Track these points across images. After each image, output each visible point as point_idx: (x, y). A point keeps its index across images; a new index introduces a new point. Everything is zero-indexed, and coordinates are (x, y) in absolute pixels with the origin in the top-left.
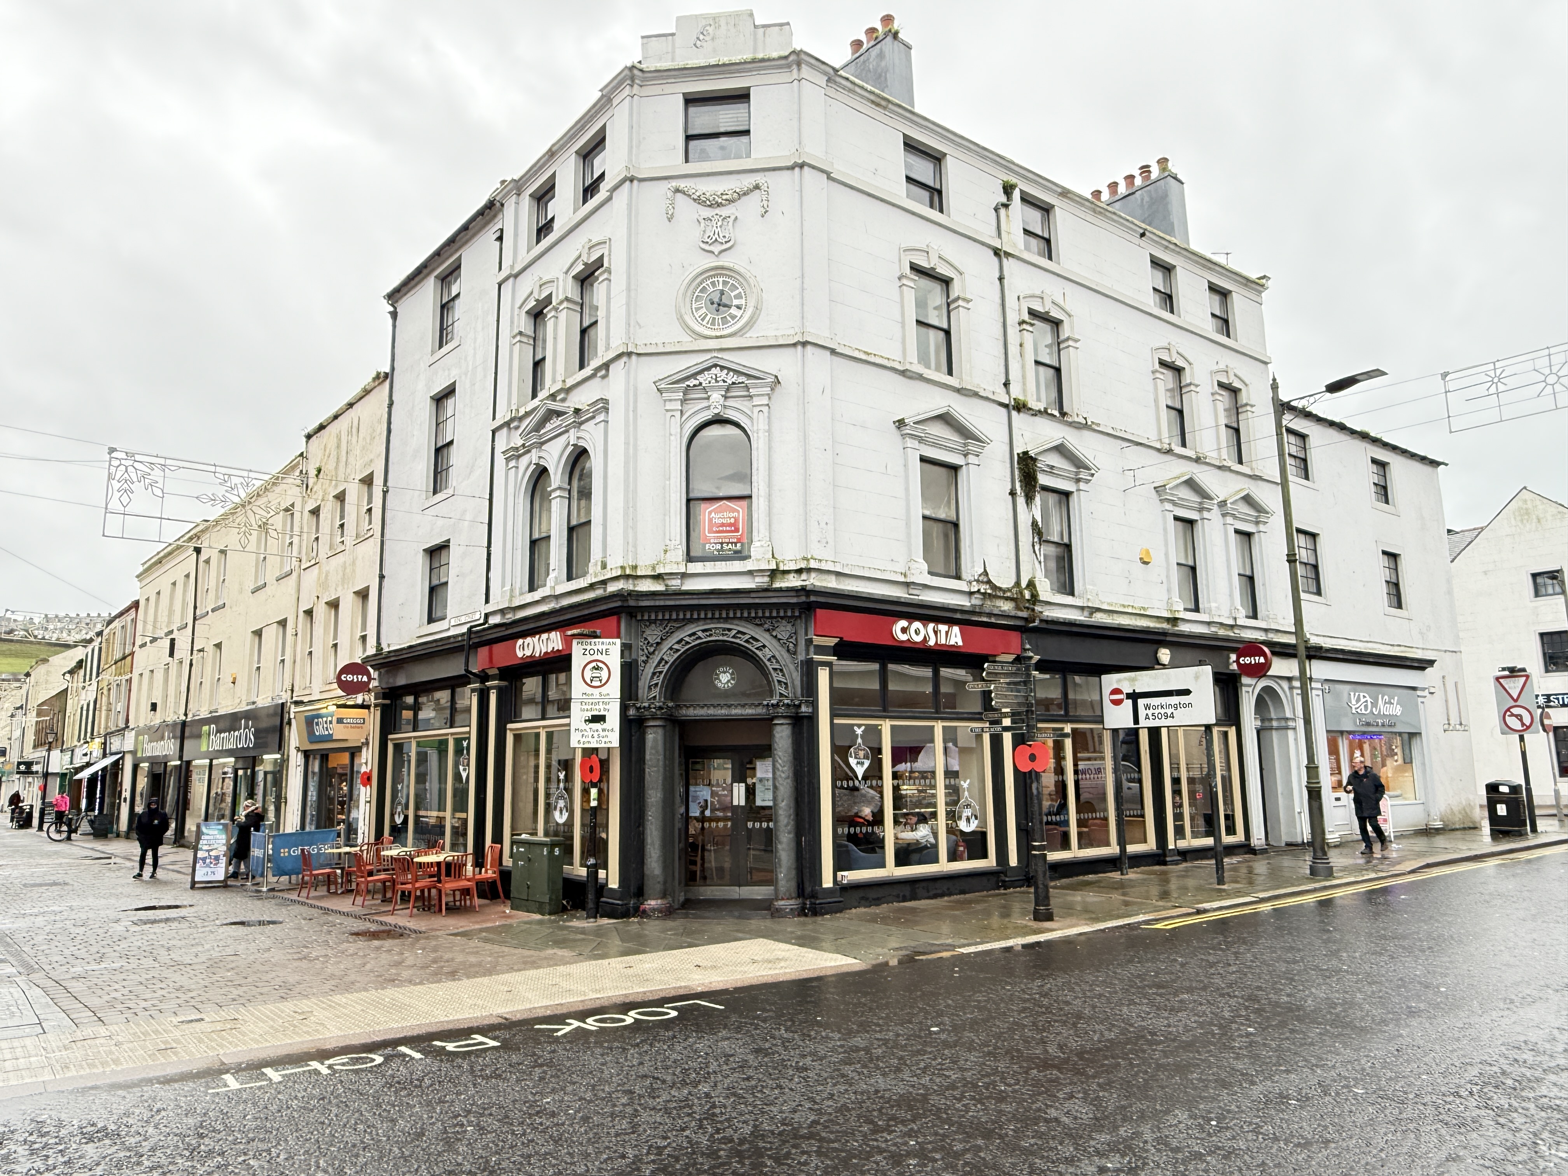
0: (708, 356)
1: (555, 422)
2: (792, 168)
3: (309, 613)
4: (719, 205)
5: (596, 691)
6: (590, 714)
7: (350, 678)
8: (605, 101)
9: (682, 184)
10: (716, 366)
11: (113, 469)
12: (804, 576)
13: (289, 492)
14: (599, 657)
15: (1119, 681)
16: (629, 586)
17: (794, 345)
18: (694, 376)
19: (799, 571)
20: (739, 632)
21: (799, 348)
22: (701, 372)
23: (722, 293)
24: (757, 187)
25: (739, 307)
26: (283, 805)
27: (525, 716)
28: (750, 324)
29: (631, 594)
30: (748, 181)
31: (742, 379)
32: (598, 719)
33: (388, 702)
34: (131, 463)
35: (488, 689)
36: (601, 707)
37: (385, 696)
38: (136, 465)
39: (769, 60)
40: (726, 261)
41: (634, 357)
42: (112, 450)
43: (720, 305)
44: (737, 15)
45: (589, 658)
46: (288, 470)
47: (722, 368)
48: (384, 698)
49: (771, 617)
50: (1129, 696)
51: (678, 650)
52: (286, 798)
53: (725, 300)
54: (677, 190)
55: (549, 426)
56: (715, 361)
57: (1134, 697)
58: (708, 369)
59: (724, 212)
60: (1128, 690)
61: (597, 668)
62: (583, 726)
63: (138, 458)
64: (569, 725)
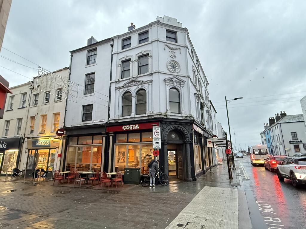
0: (173, 76)
1: (134, 83)
2: (184, 47)
3: (33, 118)
4: (173, 50)
5: (157, 137)
6: (156, 142)
8: (151, 25)
9: (167, 44)
12: (190, 118)
14: (157, 130)
15: (210, 140)
16: (160, 116)
17: (187, 77)
18: (171, 79)
20: (180, 127)
21: (188, 78)
22: (173, 78)
23: (174, 65)
24: (179, 49)
25: (177, 68)
28: (179, 72)
29: (161, 118)
30: (178, 47)
31: (180, 81)
32: (157, 143)
36: (158, 140)
38: (45, 72)
39: (181, 28)
40: (174, 59)
41: (160, 73)
42: (39, 67)
43: (173, 67)
44: (174, 19)
45: (155, 130)
46: (27, 84)
47: (176, 78)
48: (67, 137)
49: (185, 125)
51: (170, 130)
54: (166, 45)
55: (131, 84)
58: (174, 78)
59: (175, 51)
60: (212, 141)
61: (157, 132)
62: (155, 144)
64: (152, 143)
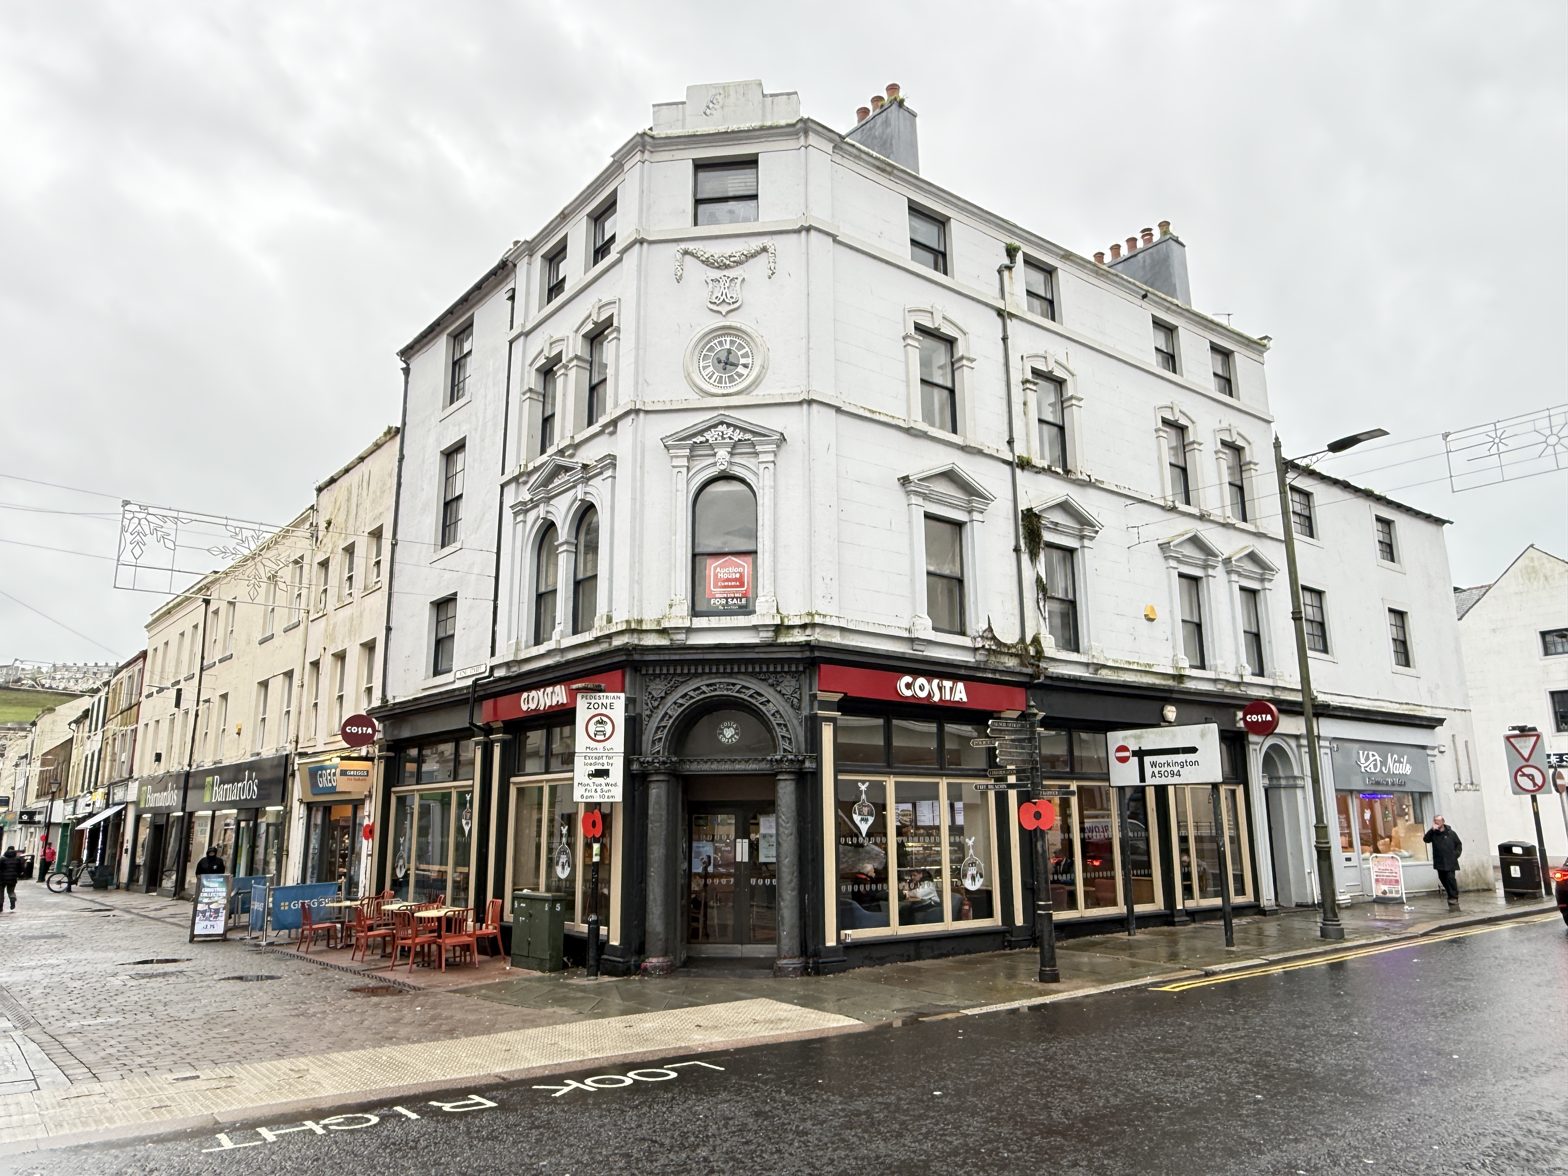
0: (715, 414)
1: (563, 478)
2: (798, 231)
3: (316, 664)
4: (727, 267)
5: (600, 746)
6: (593, 768)
7: (354, 730)
8: (617, 166)
9: (691, 246)
10: (722, 423)
11: (126, 522)
12: (808, 631)
13: (300, 544)
14: (604, 711)
15: (1125, 738)
16: (634, 640)
17: (800, 403)
18: (701, 433)
19: (804, 627)
20: (743, 687)
21: (805, 406)
22: (709, 429)
23: (729, 352)
24: (764, 250)
25: (745, 366)
26: (284, 857)
27: (527, 771)
28: (755, 383)
29: (636, 648)
30: (755, 244)
31: (748, 436)
32: (602, 773)
33: (392, 754)
34: (144, 515)
35: (493, 742)
36: (605, 761)
37: (389, 748)
38: (149, 517)
39: (777, 127)
40: (733, 321)
41: (642, 415)
42: (126, 503)
43: (727, 363)
44: (747, 84)
45: (593, 712)
46: (298, 524)
47: (729, 425)
48: (388, 751)
49: (775, 672)
50: (1135, 753)
51: (682, 705)
52: (288, 851)
53: (732, 359)
54: (686, 253)
55: (557, 482)
56: (721, 418)
57: (1141, 754)
58: (715, 426)
59: (731, 273)
60: (1133, 747)
61: (601, 722)
62: (586, 780)
63: (151, 510)
64: (572, 779)
